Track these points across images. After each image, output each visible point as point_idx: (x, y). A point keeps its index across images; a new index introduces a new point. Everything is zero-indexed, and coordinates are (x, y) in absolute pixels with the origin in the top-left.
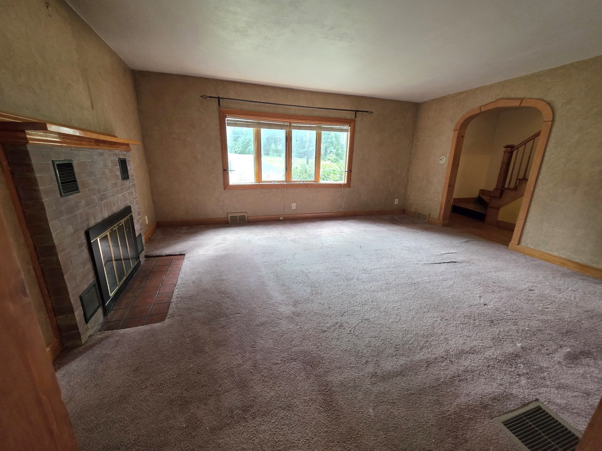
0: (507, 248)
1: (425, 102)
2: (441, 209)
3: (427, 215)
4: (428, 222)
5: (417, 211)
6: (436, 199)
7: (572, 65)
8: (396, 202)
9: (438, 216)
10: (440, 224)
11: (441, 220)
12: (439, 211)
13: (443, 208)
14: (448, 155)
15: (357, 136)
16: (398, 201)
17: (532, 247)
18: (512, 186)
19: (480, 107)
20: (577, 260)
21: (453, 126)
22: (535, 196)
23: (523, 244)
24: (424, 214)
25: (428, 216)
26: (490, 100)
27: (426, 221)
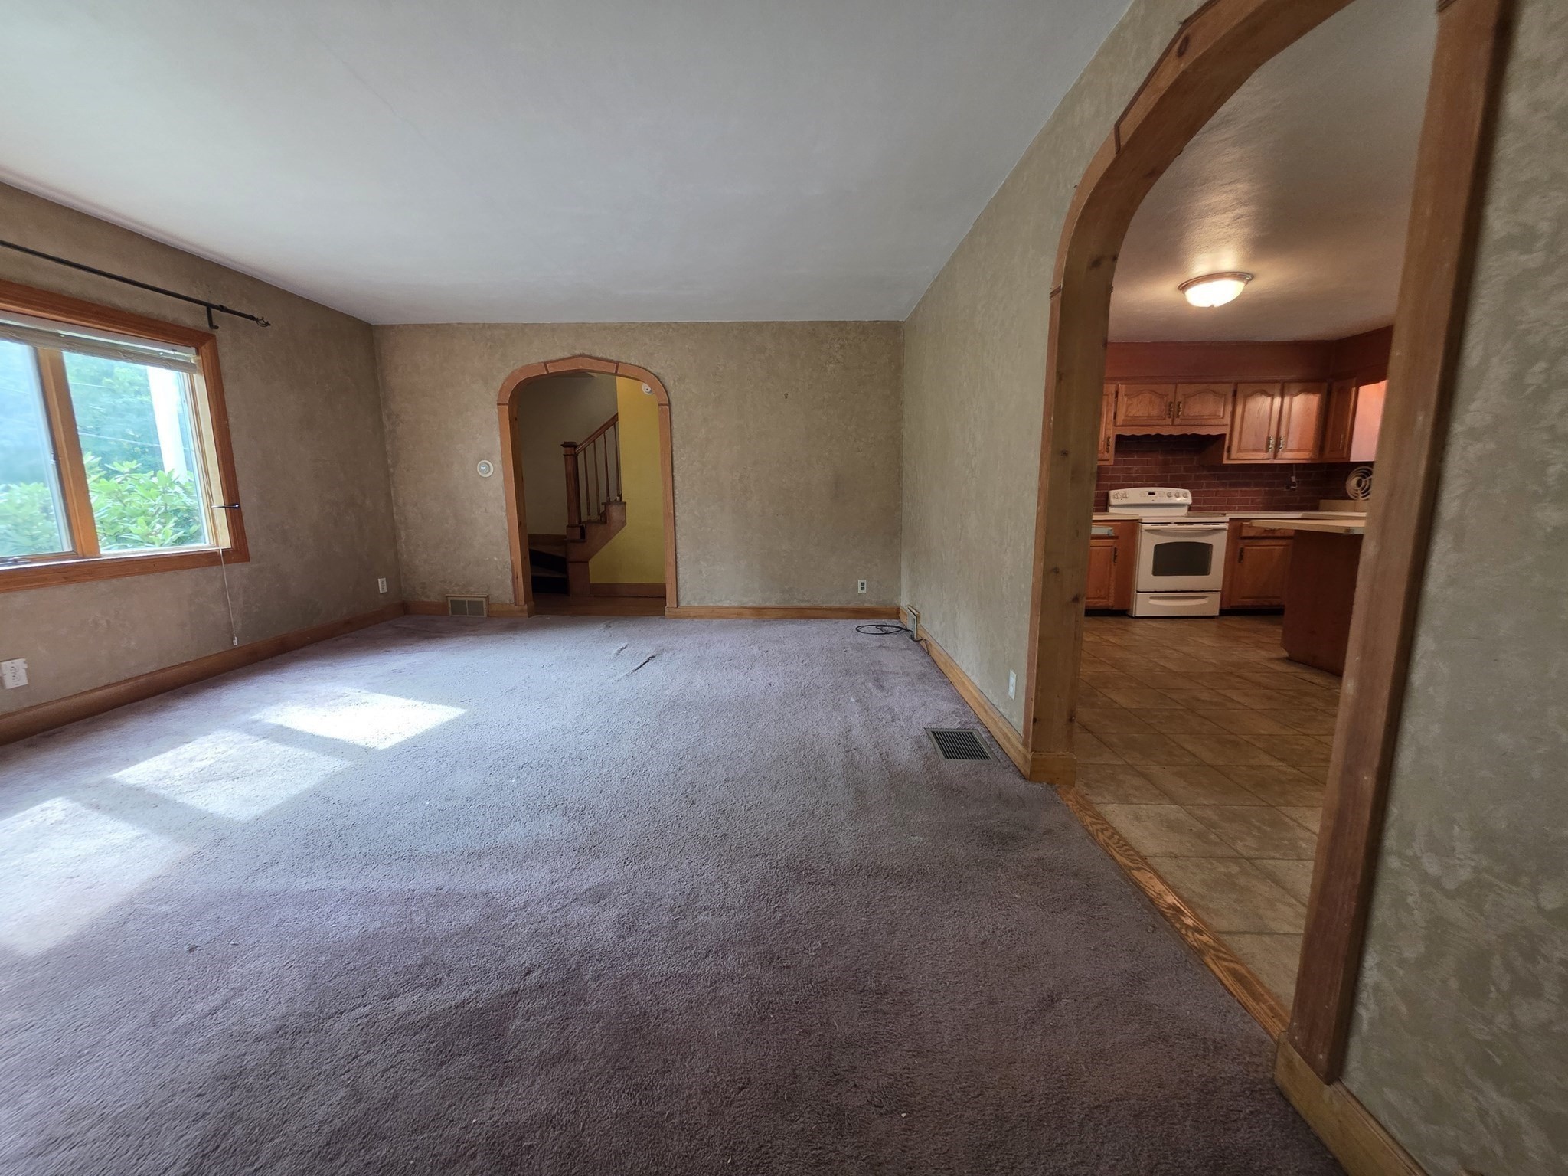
0: (664, 618)
1: (392, 327)
2: (515, 578)
3: (480, 599)
4: (488, 616)
5: (447, 597)
6: (496, 559)
7: (669, 324)
8: (383, 586)
9: (512, 596)
10: (522, 611)
11: (522, 602)
12: (509, 582)
13: (520, 574)
14: (498, 458)
15: (231, 391)
16: (385, 583)
17: (696, 604)
18: (595, 516)
19: (545, 364)
20: (750, 604)
21: (493, 396)
22: (678, 523)
23: (683, 604)
24: (470, 599)
25: (484, 603)
26: (560, 355)
27: (485, 615)
